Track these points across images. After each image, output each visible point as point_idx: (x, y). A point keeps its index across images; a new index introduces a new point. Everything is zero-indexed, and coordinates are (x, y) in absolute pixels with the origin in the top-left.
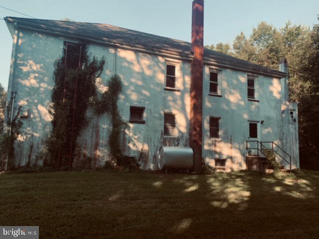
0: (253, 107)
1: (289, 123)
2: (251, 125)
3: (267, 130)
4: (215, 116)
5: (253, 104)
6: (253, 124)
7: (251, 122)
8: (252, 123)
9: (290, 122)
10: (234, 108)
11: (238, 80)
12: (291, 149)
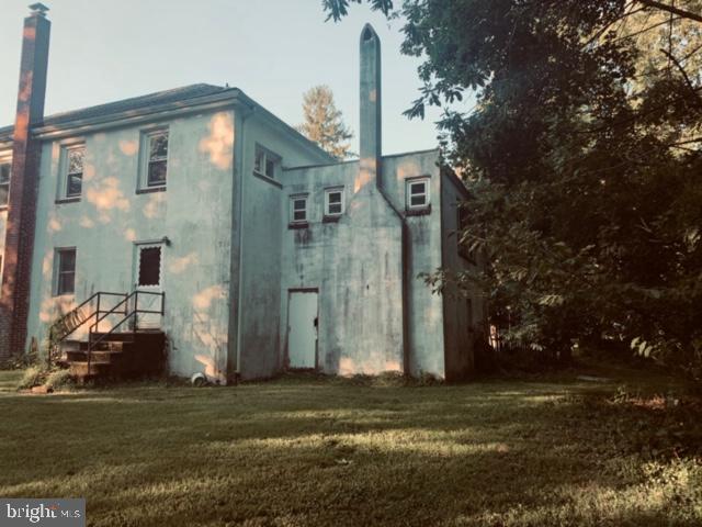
0: (151, 206)
1: (375, 225)
2: (144, 253)
3: (185, 261)
4: (67, 245)
5: (149, 200)
6: (150, 249)
7: (143, 247)
8: (148, 246)
9: (381, 220)
10: (105, 219)
11: (117, 152)
12: (379, 305)
